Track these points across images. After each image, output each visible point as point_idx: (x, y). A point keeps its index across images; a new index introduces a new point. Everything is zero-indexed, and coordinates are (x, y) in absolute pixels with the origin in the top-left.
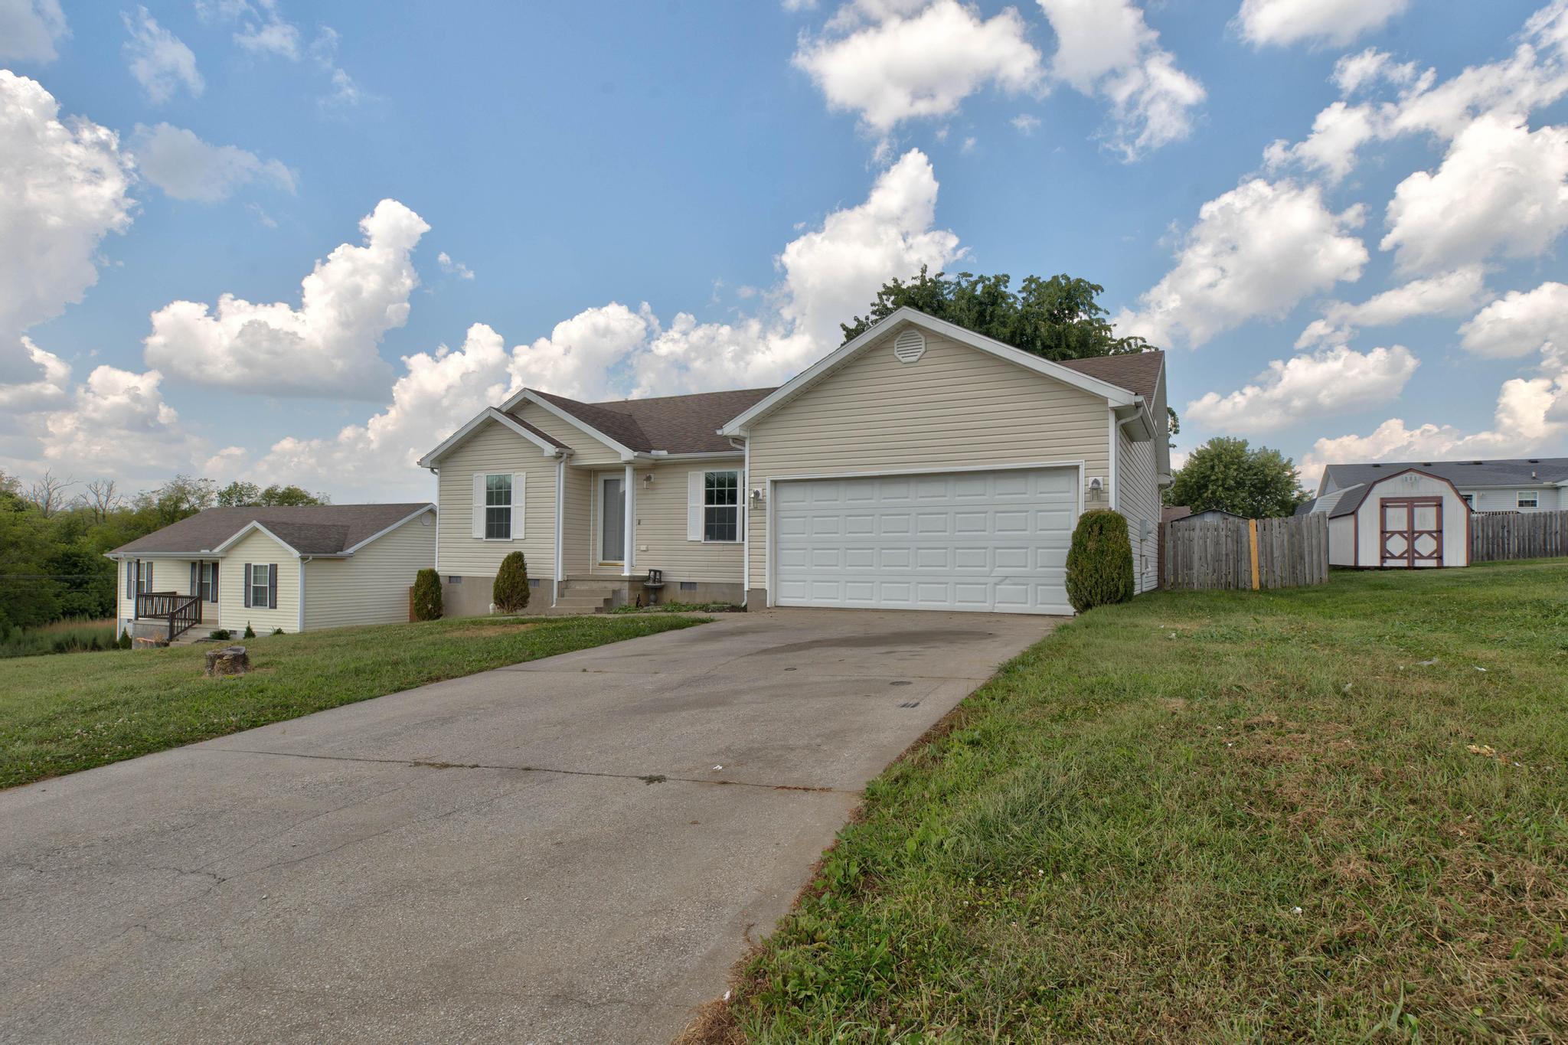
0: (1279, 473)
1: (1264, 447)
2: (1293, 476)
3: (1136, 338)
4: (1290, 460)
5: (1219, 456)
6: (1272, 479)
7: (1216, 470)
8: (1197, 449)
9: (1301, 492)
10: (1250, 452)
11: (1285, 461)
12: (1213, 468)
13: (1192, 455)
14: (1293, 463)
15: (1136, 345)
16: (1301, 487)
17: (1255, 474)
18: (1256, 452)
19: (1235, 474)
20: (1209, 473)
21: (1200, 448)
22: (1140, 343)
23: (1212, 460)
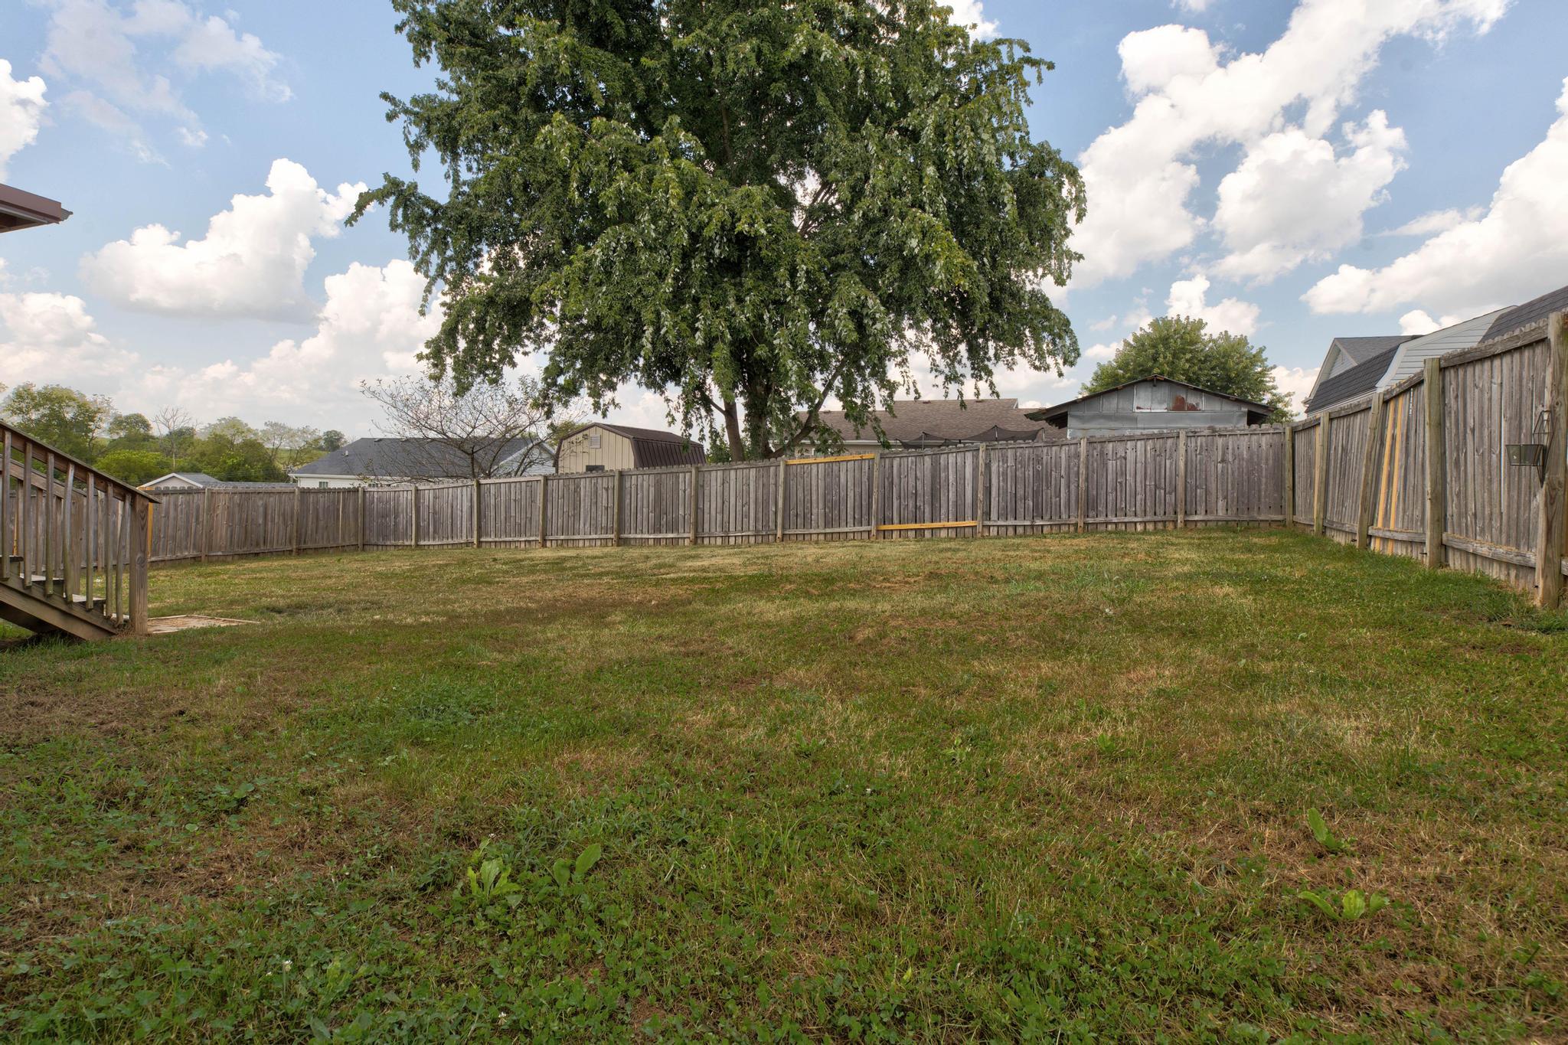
0: (1246, 367)
1: (1226, 332)
2: (1263, 374)
3: (1010, 42)
4: (1262, 350)
5: (1165, 340)
6: (1237, 375)
7: (1161, 360)
8: (1135, 335)
9: (1274, 395)
10: (1206, 338)
11: (1254, 352)
12: (1155, 360)
13: (1127, 344)
14: (1264, 355)
15: (1011, 57)
16: (1274, 388)
17: (1213, 369)
18: (1215, 337)
19: (1187, 365)
20: (1150, 364)
21: (1139, 333)
22: (1019, 53)
23: (1154, 346)
